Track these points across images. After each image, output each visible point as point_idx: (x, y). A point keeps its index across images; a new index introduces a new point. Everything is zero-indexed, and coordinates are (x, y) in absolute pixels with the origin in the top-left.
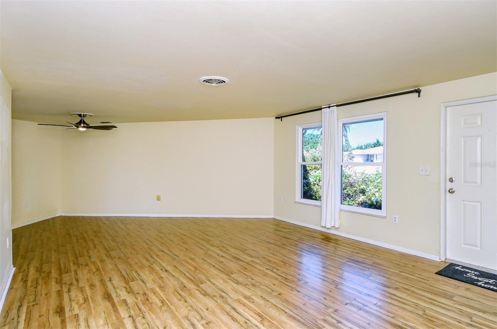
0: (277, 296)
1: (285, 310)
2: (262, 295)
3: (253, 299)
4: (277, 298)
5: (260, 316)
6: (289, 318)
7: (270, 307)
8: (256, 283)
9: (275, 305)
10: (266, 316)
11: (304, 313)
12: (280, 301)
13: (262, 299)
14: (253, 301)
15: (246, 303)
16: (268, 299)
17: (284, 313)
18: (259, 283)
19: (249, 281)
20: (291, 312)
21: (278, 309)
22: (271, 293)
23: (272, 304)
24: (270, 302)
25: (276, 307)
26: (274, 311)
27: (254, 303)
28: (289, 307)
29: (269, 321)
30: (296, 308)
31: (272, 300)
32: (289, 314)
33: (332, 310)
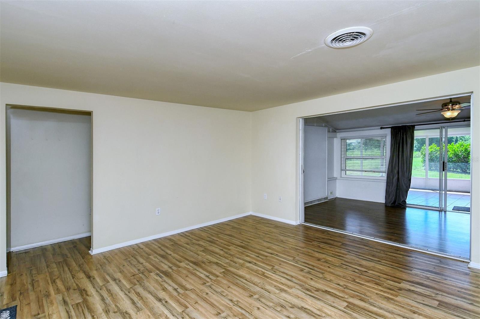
0: (254, 294)
1: (247, 282)
2: (269, 294)
3: (277, 289)
4: (254, 292)
5: (266, 276)
6: (243, 276)
7: (259, 283)
8: (281, 310)
9: (255, 285)
10: (261, 276)
11: (231, 281)
12: (251, 288)
13: (268, 290)
14: (275, 287)
15: (282, 285)
16: (262, 290)
17: (247, 280)
18: (276, 310)
19: (291, 313)
20: (242, 281)
21: (252, 282)
22: (261, 297)
23: (258, 286)
24: (260, 287)
25: (254, 284)
26: (255, 280)
27: (275, 286)
28: (243, 284)
29: (259, 274)
30: (237, 284)
31: (258, 289)
32: (244, 279)
33: (207, 284)
